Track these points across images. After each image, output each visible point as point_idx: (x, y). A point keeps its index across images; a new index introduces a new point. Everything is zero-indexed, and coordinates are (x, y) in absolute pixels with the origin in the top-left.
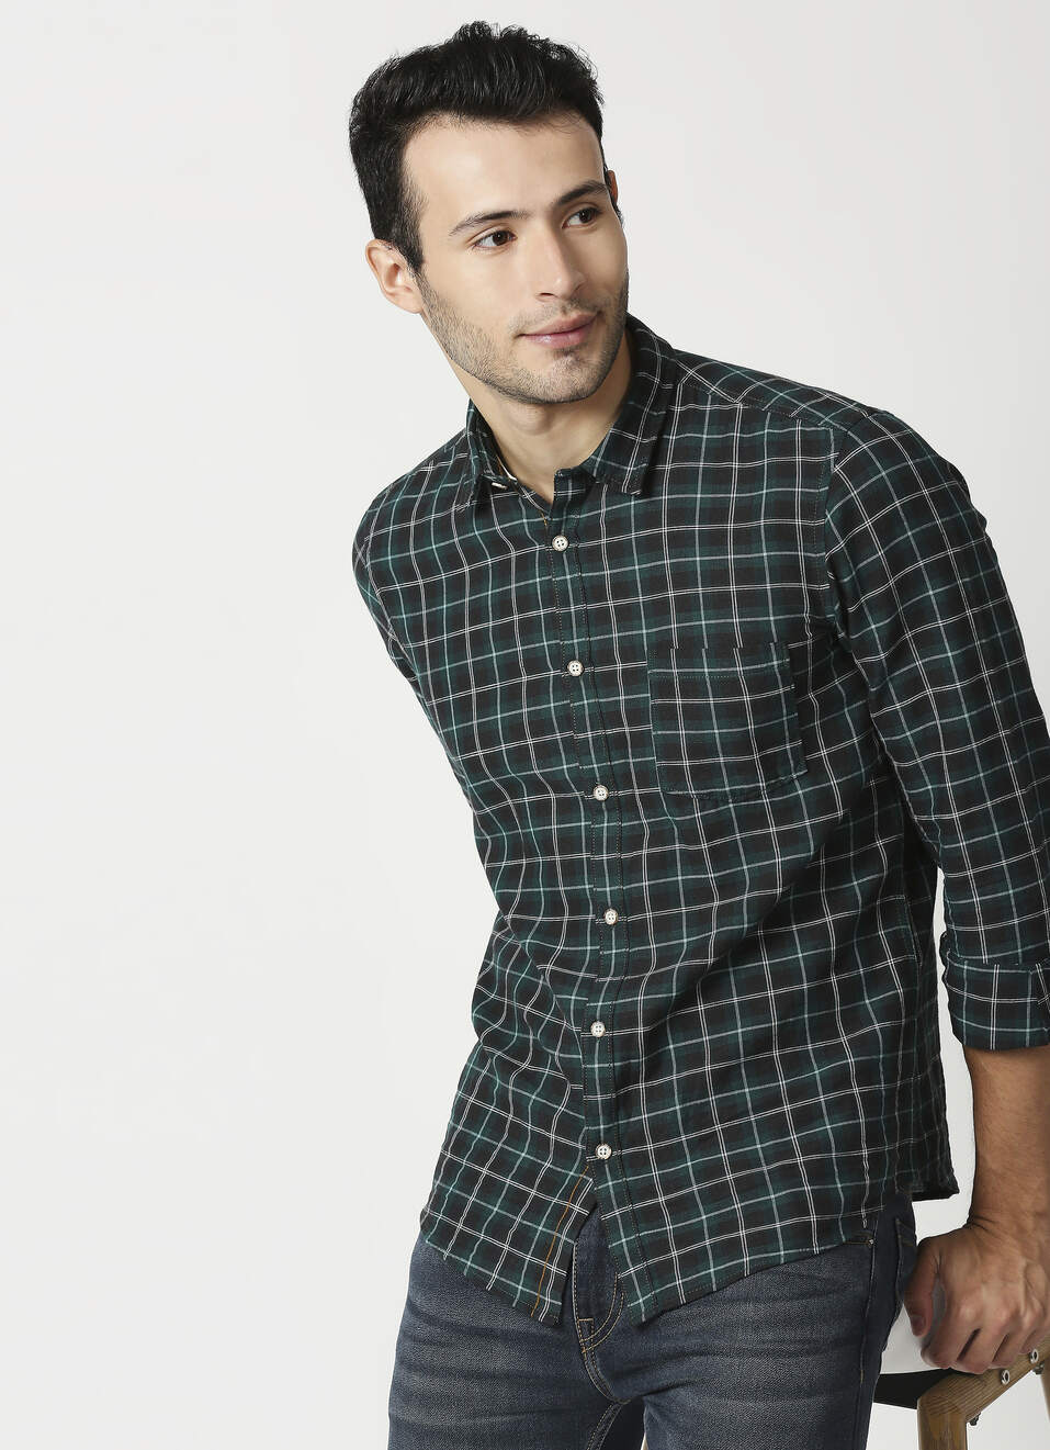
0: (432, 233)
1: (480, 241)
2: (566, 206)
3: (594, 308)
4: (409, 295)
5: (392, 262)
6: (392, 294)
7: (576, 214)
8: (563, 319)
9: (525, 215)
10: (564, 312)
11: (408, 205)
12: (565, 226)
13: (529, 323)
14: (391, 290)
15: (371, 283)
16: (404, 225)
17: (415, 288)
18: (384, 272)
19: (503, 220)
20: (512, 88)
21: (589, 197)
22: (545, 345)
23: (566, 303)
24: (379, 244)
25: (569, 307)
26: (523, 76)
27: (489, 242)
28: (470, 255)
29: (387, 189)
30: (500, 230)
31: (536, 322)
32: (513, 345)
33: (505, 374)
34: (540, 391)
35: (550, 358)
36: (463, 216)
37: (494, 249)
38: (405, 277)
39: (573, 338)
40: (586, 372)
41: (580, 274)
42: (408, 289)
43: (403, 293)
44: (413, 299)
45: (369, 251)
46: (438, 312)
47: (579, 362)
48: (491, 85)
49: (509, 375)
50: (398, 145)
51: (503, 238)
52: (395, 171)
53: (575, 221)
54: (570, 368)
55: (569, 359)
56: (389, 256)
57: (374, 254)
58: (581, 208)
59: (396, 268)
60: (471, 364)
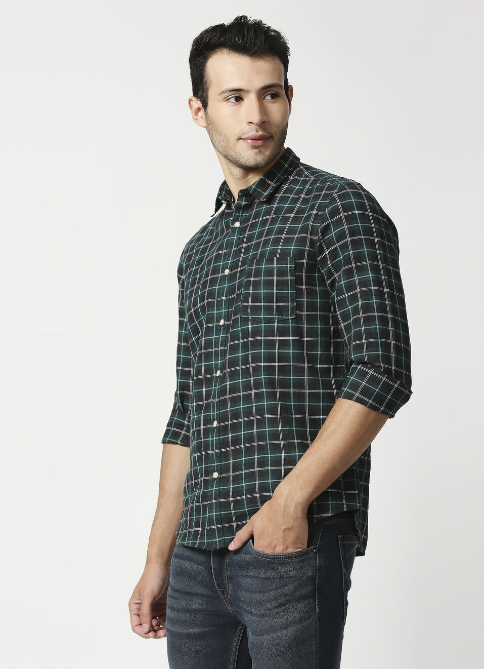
0: (213, 95)
1: (230, 98)
2: (265, 91)
3: (269, 133)
4: (202, 120)
5: (197, 106)
6: (196, 119)
7: (269, 95)
8: (256, 134)
9: (248, 92)
10: (257, 131)
11: (206, 82)
12: (264, 98)
13: (243, 134)
14: (196, 117)
15: (189, 113)
16: (203, 91)
17: (204, 117)
18: (194, 110)
19: (239, 92)
20: (251, 42)
21: (275, 89)
22: (248, 143)
23: (258, 128)
24: (194, 99)
25: (259, 130)
26: (256, 38)
27: (233, 100)
28: (225, 104)
29: (199, 76)
30: (238, 96)
31: (246, 134)
32: (237, 142)
33: (231, 153)
34: (244, 161)
35: (249, 149)
36: (224, 89)
37: (234, 103)
38: (201, 113)
39: (260, 143)
40: (263, 157)
41: (265, 118)
42: (202, 118)
43: (199, 118)
44: (203, 122)
45: (190, 101)
46: (211, 127)
47: (260, 152)
48: (243, 40)
49: (233, 154)
50: (206, 59)
51: (239, 99)
52: (202, 69)
53: (269, 97)
54: (256, 154)
55: (257, 150)
56: (197, 104)
57: (191, 102)
58: (271, 93)
59: (199, 109)
60: (220, 148)
